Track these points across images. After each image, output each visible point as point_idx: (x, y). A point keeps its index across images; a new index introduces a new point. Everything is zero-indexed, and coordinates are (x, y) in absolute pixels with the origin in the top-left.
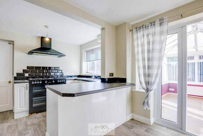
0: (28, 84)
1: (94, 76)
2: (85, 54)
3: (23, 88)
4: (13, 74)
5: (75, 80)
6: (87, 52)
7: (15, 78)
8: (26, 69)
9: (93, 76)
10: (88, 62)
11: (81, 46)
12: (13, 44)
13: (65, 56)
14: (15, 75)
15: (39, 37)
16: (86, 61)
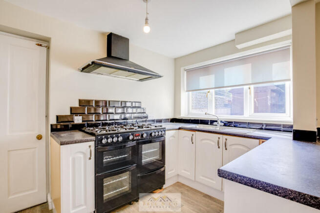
0: (92, 144)
1: (221, 122)
2: (184, 76)
3: (82, 156)
4: (47, 117)
5: (180, 129)
6: (188, 71)
7: (54, 129)
8: (77, 105)
9: (219, 121)
10: (191, 92)
11: (175, 59)
12: (48, 48)
13: (160, 77)
14: (53, 121)
15: (103, 34)
16: (187, 91)
